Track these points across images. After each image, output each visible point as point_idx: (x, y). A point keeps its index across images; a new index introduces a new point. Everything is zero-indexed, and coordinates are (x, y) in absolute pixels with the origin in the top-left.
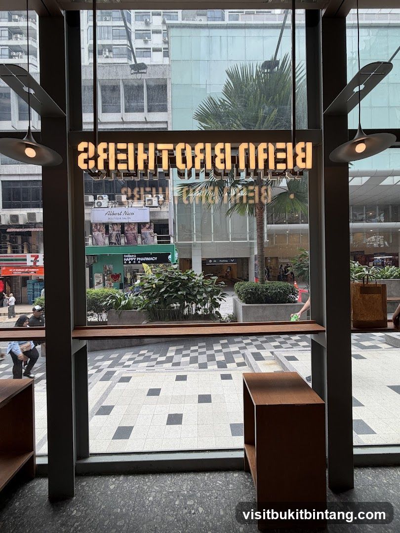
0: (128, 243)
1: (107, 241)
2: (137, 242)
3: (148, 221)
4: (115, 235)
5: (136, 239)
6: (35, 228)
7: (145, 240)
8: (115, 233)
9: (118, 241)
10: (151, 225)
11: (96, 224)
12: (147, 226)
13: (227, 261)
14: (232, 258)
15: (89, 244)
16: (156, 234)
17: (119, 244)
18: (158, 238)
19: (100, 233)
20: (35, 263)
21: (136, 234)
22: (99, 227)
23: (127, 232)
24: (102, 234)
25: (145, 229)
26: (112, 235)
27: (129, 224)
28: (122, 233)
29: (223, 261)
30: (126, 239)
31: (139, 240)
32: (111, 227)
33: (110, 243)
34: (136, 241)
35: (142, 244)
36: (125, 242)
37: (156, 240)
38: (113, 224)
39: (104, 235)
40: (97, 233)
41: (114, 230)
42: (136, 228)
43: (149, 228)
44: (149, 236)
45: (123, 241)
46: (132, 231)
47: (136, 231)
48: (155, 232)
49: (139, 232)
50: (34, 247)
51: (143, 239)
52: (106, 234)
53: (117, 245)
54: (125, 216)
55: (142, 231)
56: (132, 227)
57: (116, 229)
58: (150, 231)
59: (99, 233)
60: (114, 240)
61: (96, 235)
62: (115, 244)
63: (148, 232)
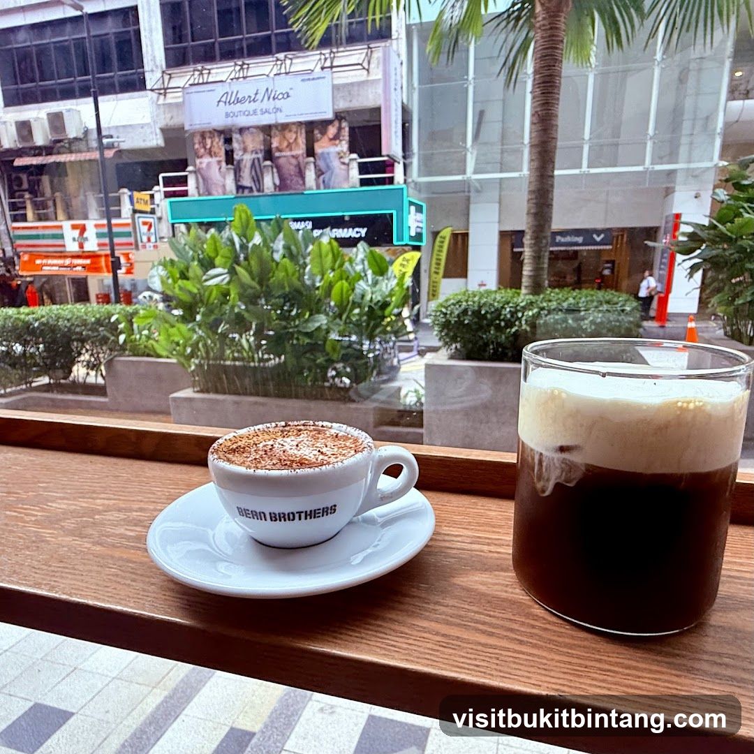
0: (283, 186)
1: (230, 183)
2: (304, 183)
3: (330, 116)
4: (249, 165)
5: (301, 174)
6: (71, 152)
7: (326, 176)
8: (248, 158)
9: (258, 180)
10: (340, 129)
11: (203, 135)
12: (332, 131)
13: (580, 240)
14: (598, 232)
15: (190, 193)
16: (354, 156)
17: (259, 190)
18: (363, 168)
19: (214, 160)
20: (81, 246)
21: (301, 159)
22: (209, 141)
23: (277, 154)
24: (219, 162)
25: (325, 140)
26: (242, 166)
27: (285, 127)
28: (265, 159)
29: (568, 239)
30: (276, 175)
31: (310, 175)
32: (237, 141)
33: (240, 188)
34: (303, 178)
35: (318, 187)
36: (274, 184)
37: (355, 174)
38: (241, 130)
39: (224, 164)
40: (206, 160)
41: (245, 150)
42: (302, 141)
43: (337, 137)
44: (336, 163)
45: (269, 181)
46: (291, 150)
47: (300, 150)
48: (352, 150)
49: (310, 152)
50: (76, 203)
51: (320, 174)
52: (227, 164)
53: (256, 193)
54: (269, 104)
55: (319, 149)
56: (291, 136)
57: (250, 147)
58: (338, 149)
59: (210, 160)
60: (247, 181)
61: (204, 165)
62: (251, 189)
63: (335, 150)
